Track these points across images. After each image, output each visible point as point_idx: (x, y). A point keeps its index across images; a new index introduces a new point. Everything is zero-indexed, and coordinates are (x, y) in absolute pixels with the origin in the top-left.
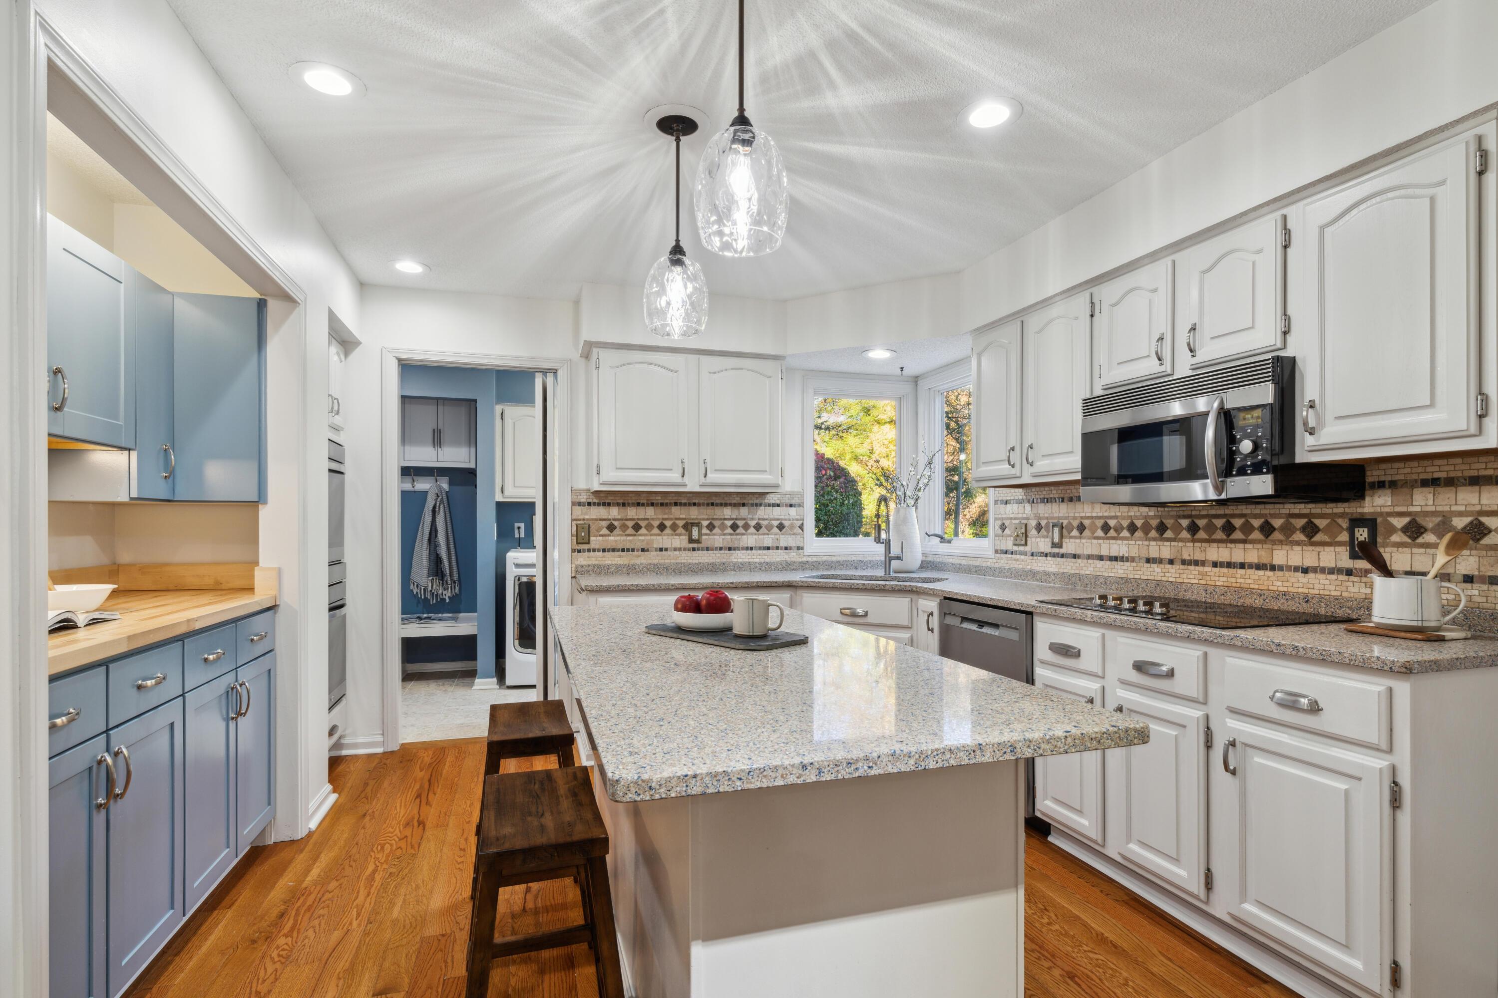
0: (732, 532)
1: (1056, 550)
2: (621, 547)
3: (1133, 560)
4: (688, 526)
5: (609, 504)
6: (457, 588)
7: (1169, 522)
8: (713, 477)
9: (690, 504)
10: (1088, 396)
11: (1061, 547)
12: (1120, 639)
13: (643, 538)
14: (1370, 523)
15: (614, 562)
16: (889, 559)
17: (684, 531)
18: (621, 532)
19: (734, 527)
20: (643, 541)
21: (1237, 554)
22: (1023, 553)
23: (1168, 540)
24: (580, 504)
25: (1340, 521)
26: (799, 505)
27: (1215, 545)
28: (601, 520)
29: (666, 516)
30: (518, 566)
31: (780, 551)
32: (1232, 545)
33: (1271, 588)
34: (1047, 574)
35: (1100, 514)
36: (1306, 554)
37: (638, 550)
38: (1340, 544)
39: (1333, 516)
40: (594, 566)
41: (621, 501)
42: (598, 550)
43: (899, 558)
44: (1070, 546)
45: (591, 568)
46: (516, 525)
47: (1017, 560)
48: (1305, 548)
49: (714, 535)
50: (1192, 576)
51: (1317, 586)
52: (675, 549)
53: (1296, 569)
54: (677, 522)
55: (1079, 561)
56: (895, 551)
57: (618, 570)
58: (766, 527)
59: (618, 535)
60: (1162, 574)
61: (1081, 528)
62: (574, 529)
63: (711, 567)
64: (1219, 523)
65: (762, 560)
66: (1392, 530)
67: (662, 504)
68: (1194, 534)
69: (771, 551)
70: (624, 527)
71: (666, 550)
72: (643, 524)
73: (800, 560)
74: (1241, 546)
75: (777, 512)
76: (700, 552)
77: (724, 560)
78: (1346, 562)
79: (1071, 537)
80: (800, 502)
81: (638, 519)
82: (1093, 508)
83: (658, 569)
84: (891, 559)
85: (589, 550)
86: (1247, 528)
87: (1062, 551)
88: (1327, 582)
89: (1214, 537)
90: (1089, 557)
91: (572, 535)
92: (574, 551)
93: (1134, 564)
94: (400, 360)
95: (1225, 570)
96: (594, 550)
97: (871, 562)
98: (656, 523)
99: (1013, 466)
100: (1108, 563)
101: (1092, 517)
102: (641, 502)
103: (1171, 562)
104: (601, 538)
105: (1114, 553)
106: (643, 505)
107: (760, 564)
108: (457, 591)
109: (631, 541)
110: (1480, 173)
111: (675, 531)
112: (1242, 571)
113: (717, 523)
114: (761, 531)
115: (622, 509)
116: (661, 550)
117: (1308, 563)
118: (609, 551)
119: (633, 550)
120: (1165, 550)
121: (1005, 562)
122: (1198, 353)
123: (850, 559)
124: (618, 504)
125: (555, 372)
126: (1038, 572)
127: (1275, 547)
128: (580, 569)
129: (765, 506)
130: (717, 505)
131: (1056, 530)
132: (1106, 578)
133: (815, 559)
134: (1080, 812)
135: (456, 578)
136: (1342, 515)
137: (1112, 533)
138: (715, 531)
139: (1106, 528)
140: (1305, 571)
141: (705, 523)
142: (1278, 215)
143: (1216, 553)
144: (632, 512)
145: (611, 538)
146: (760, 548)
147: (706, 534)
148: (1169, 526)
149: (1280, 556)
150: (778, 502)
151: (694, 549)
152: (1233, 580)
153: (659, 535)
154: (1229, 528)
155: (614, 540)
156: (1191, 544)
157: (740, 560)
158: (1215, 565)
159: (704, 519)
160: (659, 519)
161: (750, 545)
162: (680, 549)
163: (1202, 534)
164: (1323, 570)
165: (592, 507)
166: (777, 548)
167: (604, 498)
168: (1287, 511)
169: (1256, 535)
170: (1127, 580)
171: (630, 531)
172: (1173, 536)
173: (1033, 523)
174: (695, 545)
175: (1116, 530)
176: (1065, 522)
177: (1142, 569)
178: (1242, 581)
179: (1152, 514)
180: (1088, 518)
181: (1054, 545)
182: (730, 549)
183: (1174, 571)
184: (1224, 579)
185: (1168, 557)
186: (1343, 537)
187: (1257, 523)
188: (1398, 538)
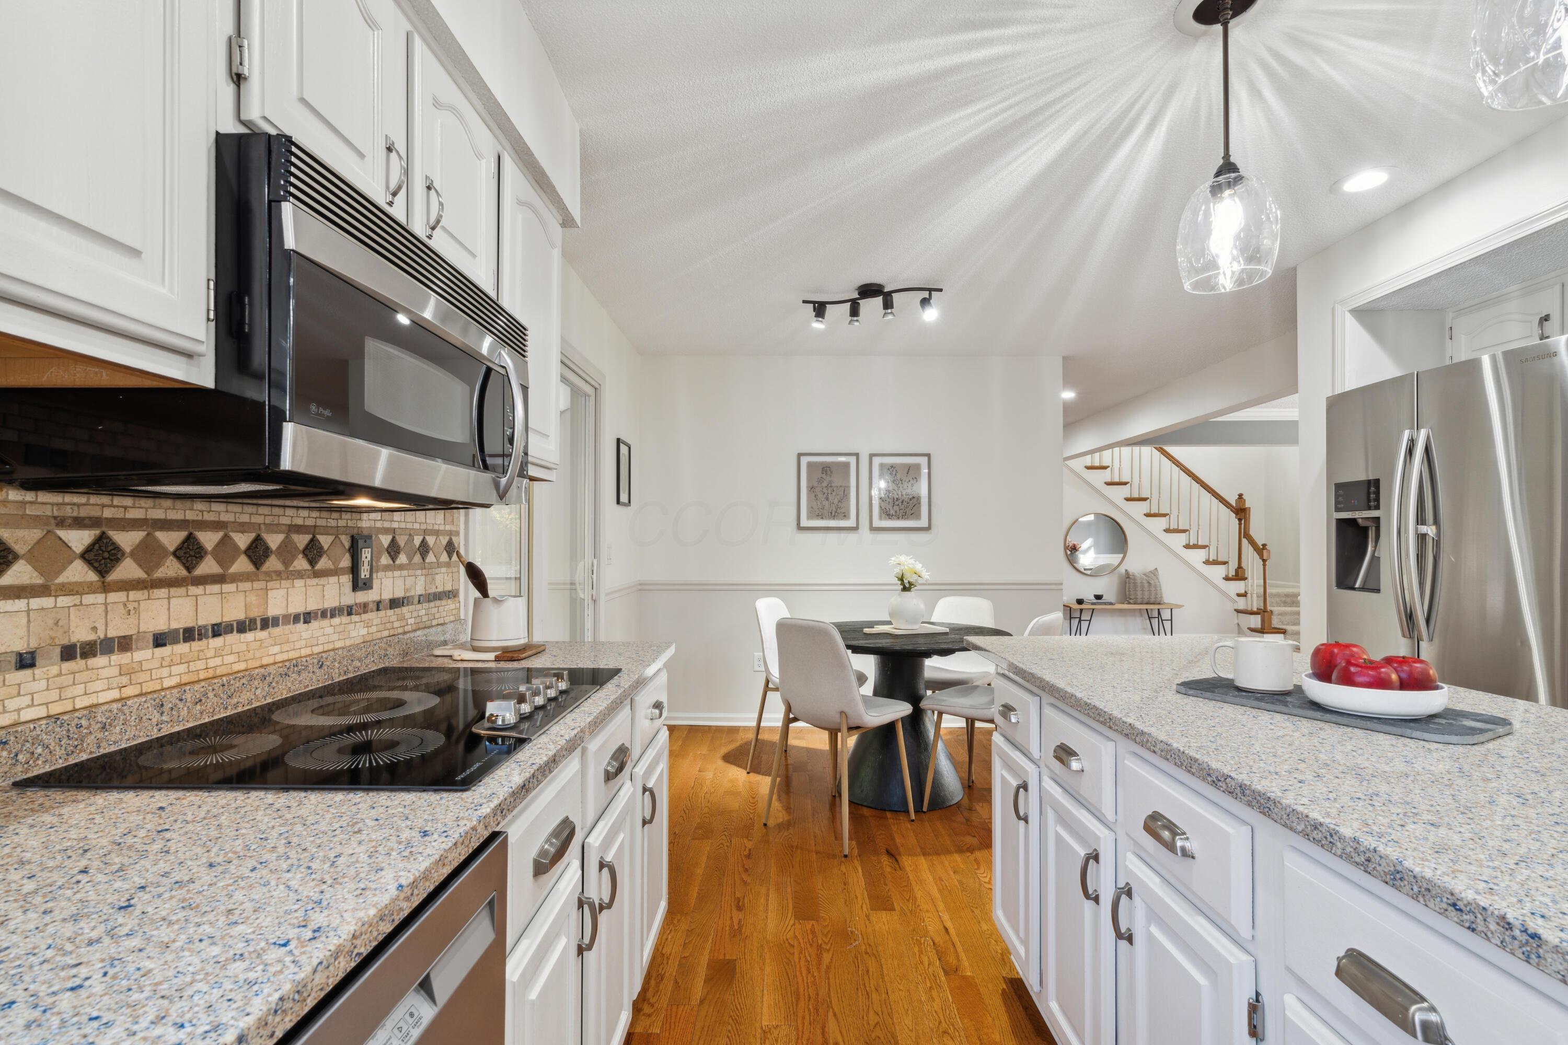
7: (20, 537)
21: (210, 605)
25: (342, 538)
27: (162, 592)
32: (198, 589)
33: (266, 661)
36: (311, 591)
38: (344, 573)
39: (336, 532)
48: (309, 581)
50: (98, 685)
51: (321, 640)
53: (296, 619)
64: (171, 539)
66: (382, 550)
68: (102, 572)
74: (215, 588)
78: (348, 597)
86: (225, 551)
88: (331, 630)
89: (160, 573)
95: (182, 648)
103: (27, 659)
112: (217, 642)
117: (311, 607)
120: (6, 624)
127: (270, 585)
136: (345, 531)
140: (308, 617)
143: (163, 610)
148: (20, 548)
149: (279, 600)
154: (189, 553)
156: (100, 598)
158: (160, 640)
163: (127, 569)
164: (324, 613)
168: (285, 521)
169: (242, 564)
172: (38, 580)
178: (218, 661)
183: (40, 684)
184: (182, 668)
185: (19, 644)
186: (346, 562)
187: (242, 540)
188: (385, 560)
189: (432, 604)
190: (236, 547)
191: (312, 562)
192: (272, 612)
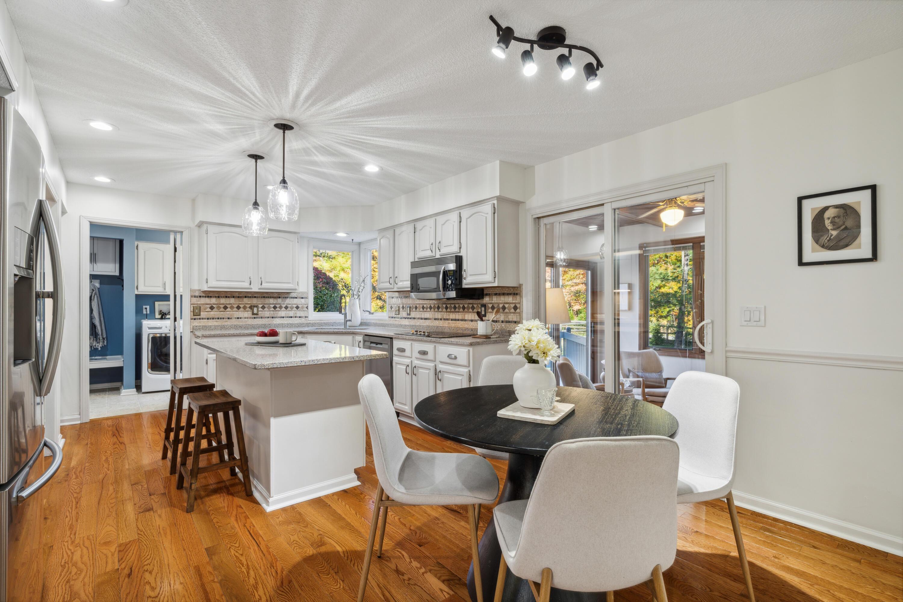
0: (274, 310)
1: (408, 316)
2: (217, 317)
3: (431, 319)
4: (252, 307)
5: (211, 297)
6: (105, 342)
7: (440, 306)
8: (265, 285)
9: (253, 297)
10: (413, 261)
11: (410, 315)
12: (416, 344)
13: (229, 313)
14: (484, 306)
15: (213, 324)
16: (346, 321)
17: (250, 310)
18: (217, 310)
19: (275, 308)
20: (229, 314)
21: (457, 316)
22: (398, 318)
23: (440, 312)
24: (195, 297)
25: (479, 305)
26: (306, 298)
27: (452, 313)
28: (206, 304)
29: (241, 303)
30: (150, 328)
31: (297, 318)
32: (456, 313)
34: (406, 325)
35: (422, 303)
36: (472, 316)
37: (226, 319)
39: (477, 304)
40: (203, 326)
41: (217, 295)
42: (205, 319)
43: (350, 321)
44: (413, 315)
45: (201, 327)
46: (144, 307)
47: (396, 320)
48: (472, 314)
49: (265, 311)
50: (446, 324)
51: (474, 326)
52: (245, 318)
53: (470, 320)
54: (246, 305)
55: (415, 320)
56: (348, 318)
57: (216, 328)
58: (290, 307)
59: (216, 312)
60: (438, 324)
61: (416, 308)
62: (192, 308)
63: (263, 326)
64: (453, 306)
65: (289, 323)
66: (489, 308)
67: (238, 297)
69: (292, 318)
70: (219, 308)
71: (241, 318)
72: (228, 306)
73: (306, 322)
74: (458, 313)
75: (295, 301)
76: (258, 319)
77: (269, 323)
79: (413, 311)
80: (306, 296)
81: (226, 304)
82: (419, 301)
83: (236, 327)
84: (347, 321)
85: (200, 319)
86: (459, 308)
87: (410, 317)
89: (451, 310)
90: (419, 318)
91: (191, 312)
92: (192, 319)
93: (431, 321)
94: (90, 222)
95: (454, 322)
96: (203, 319)
97: (339, 323)
98: (236, 306)
99: (391, 284)
100: (424, 320)
101: (419, 304)
102: (228, 296)
103: (441, 319)
104: (206, 313)
105: (426, 317)
106: (229, 297)
107: (288, 324)
108: (105, 344)
109: (222, 314)
110: (494, 213)
111: (245, 309)
112: (458, 322)
113: (266, 306)
114: (288, 309)
115: (218, 299)
116: (238, 318)
117: (473, 318)
118: (210, 319)
119: (223, 318)
120: (439, 315)
121: (392, 321)
122: (441, 251)
123: (329, 322)
124: (216, 297)
125: (181, 233)
126: (403, 325)
128: (195, 328)
129: (290, 298)
130: (266, 297)
131: (408, 308)
132: (423, 326)
133: (313, 322)
134: (405, 405)
135: (105, 336)
136: (479, 303)
137: (425, 309)
138: (265, 310)
139: (423, 308)
140: (472, 321)
141: (260, 306)
142: (458, 212)
144: (223, 301)
145: (211, 313)
146: (287, 317)
147: (261, 311)
150: (296, 296)
151: (255, 318)
153: (237, 311)
155: (213, 314)
157: (278, 323)
158: (452, 320)
159: (260, 304)
160: (237, 304)
161: (282, 316)
162: (248, 318)
163: (448, 310)
164: (475, 320)
165: (202, 298)
166: (296, 317)
167: (208, 294)
168: (467, 302)
169: (461, 310)
170: (429, 326)
171: (222, 309)
173: (401, 306)
174: (255, 316)
175: (426, 309)
176: (411, 306)
177: (433, 322)
178: (458, 325)
179: (436, 303)
180: (418, 304)
181: (408, 314)
182: (273, 318)
187: (461, 306)
188: (490, 310)
189: (507, 324)
192: (466, 318)
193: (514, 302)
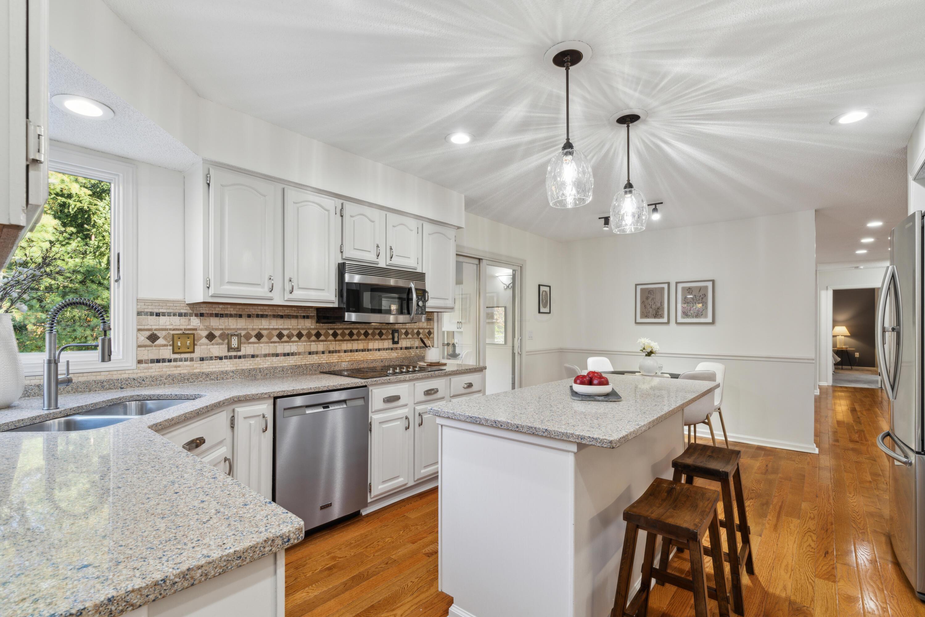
1: (233, 354)
3: (299, 354)
7: (322, 332)
11: (240, 351)
14: (398, 331)
21: (356, 345)
22: (188, 360)
23: (322, 341)
25: (389, 331)
32: (353, 342)
33: (368, 359)
35: (277, 327)
36: (380, 344)
38: (389, 339)
39: (387, 329)
44: (246, 350)
47: (179, 366)
48: (379, 341)
50: (334, 359)
51: (383, 356)
53: (376, 350)
55: (257, 359)
60: (319, 360)
61: (259, 336)
64: (347, 332)
66: (402, 334)
68: (335, 338)
74: (357, 342)
78: (391, 346)
79: (249, 343)
82: (270, 323)
86: (359, 334)
87: (239, 354)
88: (386, 353)
89: (345, 338)
90: (266, 356)
93: (301, 356)
95: (350, 354)
100: (283, 357)
101: (270, 329)
103: (323, 353)
105: (286, 351)
112: (357, 353)
117: (380, 347)
120: (321, 346)
126: (212, 373)
127: (370, 342)
131: (233, 338)
132: (283, 367)
136: (390, 329)
137: (285, 339)
139: (280, 336)
140: (379, 350)
143: (346, 346)
148: (322, 334)
149: (371, 345)
152: (353, 357)
154: (351, 334)
156: (334, 343)
158: (345, 351)
163: (339, 337)
164: (384, 349)
168: (373, 327)
169: (362, 337)
172: (325, 339)
173: (203, 333)
176: (245, 332)
177: (306, 358)
178: (357, 357)
180: (266, 329)
181: (232, 350)
183: (325, 357)
184: (350, 358)
185: (322, 350)
186: (390, 336)
187: (362, 332)
188: (403, 336)
189: (422, 349)
190: (361, 333)
191: (381, 337)
192: (370, 348)
193: (428, 327)
